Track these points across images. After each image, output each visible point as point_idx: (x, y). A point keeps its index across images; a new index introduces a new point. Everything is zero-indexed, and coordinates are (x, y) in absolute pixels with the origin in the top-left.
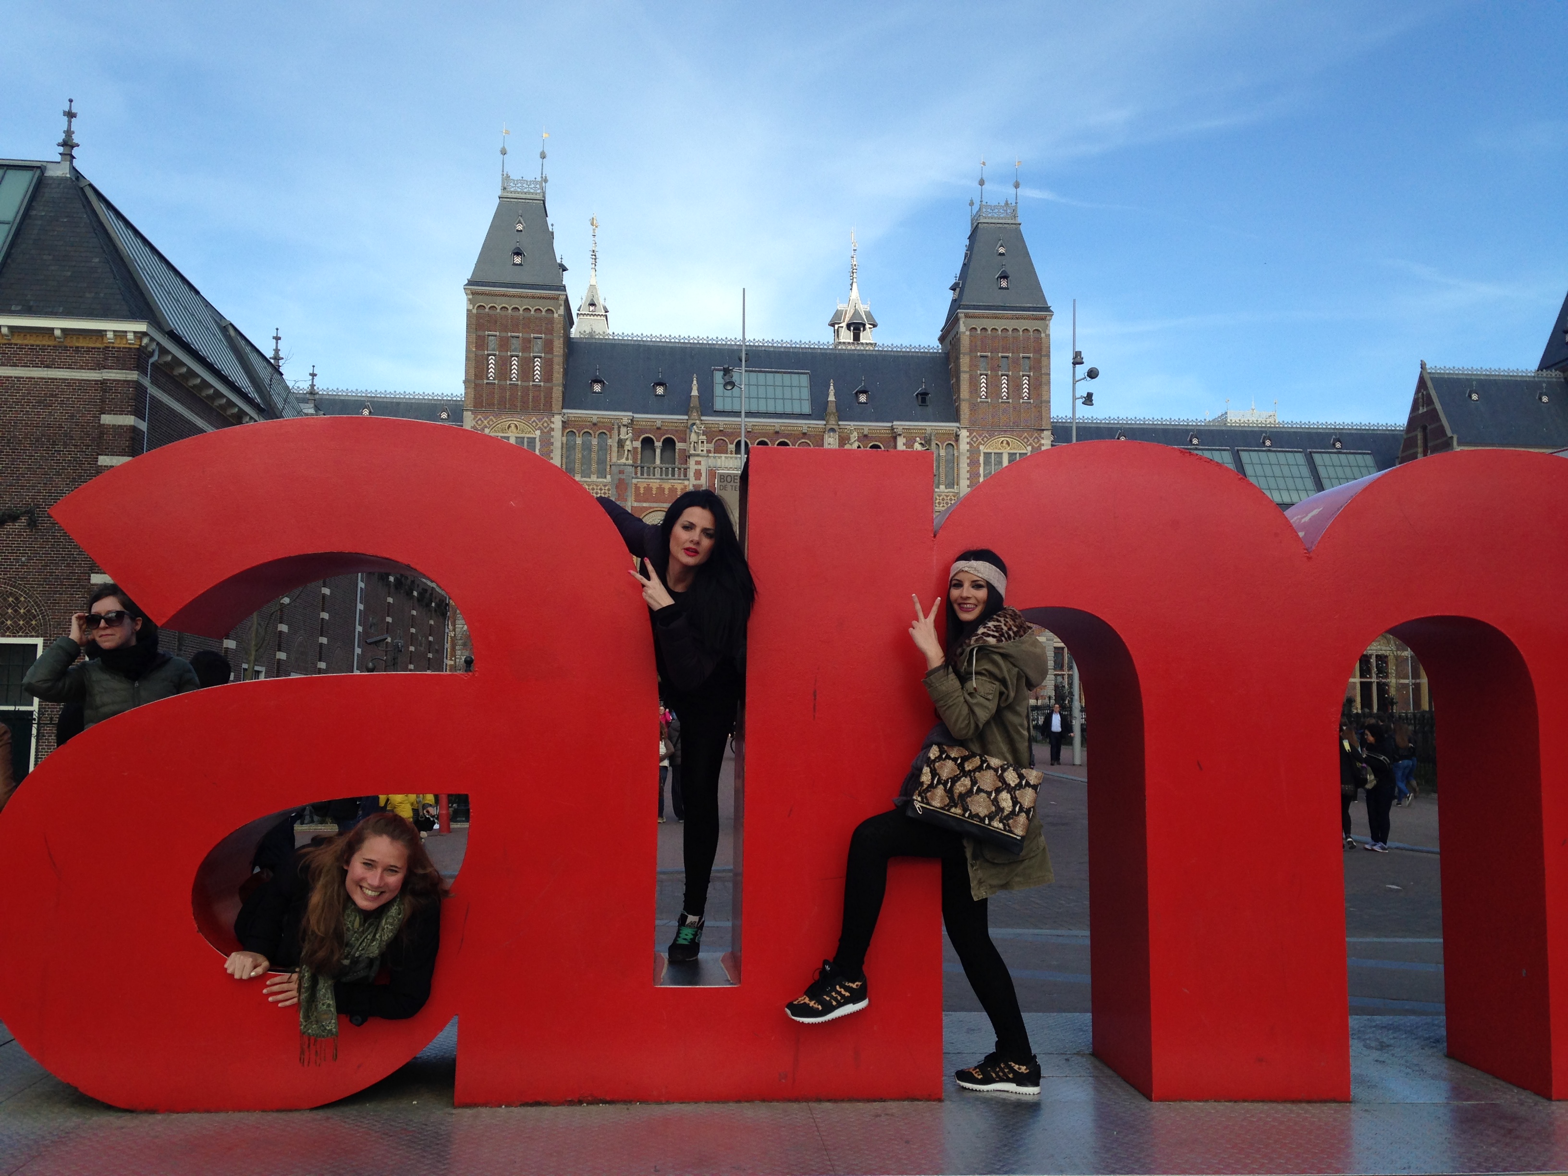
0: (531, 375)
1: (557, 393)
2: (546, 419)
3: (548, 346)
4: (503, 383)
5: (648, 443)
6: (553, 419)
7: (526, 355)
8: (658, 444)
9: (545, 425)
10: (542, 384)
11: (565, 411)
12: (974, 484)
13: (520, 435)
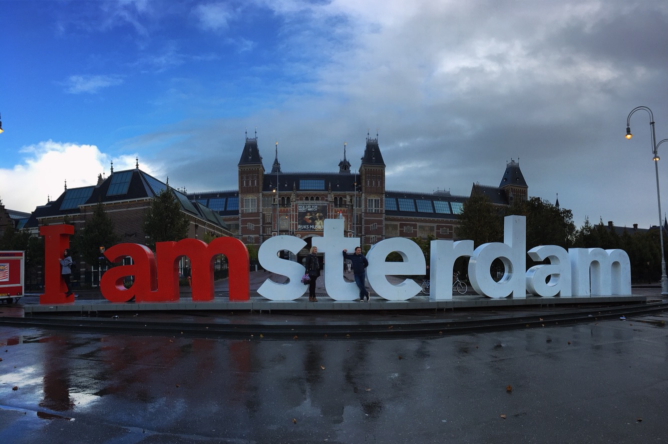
0: (254, 184)
1: (261, 188)
2: (258, 194)
3: (258, 177)
4: (247, 186)
5: (283, 198)
7: (253, 179)
8: (286, 198)
10: (257, 186)
11: (262, 192)
12: (366, 207)
13: (252, 199)
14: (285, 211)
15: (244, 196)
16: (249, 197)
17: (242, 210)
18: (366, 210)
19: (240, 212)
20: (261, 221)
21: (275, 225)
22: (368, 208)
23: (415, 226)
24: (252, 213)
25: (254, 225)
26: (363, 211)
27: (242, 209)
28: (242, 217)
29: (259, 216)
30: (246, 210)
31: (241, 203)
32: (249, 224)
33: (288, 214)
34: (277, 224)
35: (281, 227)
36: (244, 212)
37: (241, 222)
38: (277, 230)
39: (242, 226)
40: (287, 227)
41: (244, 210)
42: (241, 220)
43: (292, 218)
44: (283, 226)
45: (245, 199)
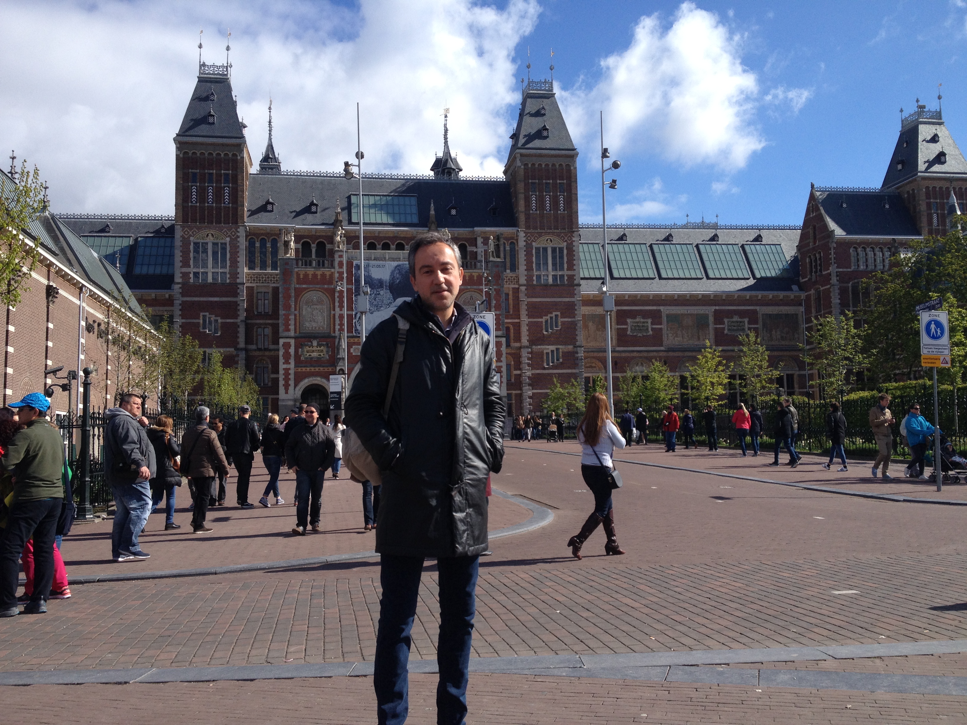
0: (222, 199)
1: (241, 211)
2: (233, 229)
4: (202, 205)
5: (306, 245)
6: (238, 230)
7: (218, 185)
8: (314, 246)
9: (233, 233)
10: (230, 205)
11: (247, 224)
12: (529, 268)
13: (216, 241)
14: (319, 277)
15: (191, 233)
16: (208, 235)
17: (185, 275)
18: (529, 278)
19: (178, 279)
20: (241, 307)
21: (287, 320)
22: (535, 273)
23: (656, 316)
24: (213, 284)
25: (220, 321)
26: (523, 280)
27: (185, 270)
28: (183, 294)
29: (235, 294)
30: (196, 274)
31: (181, 254)
32: (204, 316)
33: (326, 286)
34: (295, 315)
35: (307, 324)
36: (192, 281)
37: (180, 310)
38: (295, 332)
39: (184, 321)
40: (322, 323)
41: (191, 275)
42: (180, 305)
43: (337, 300)
44: (311, 321)
45: (196, 241)
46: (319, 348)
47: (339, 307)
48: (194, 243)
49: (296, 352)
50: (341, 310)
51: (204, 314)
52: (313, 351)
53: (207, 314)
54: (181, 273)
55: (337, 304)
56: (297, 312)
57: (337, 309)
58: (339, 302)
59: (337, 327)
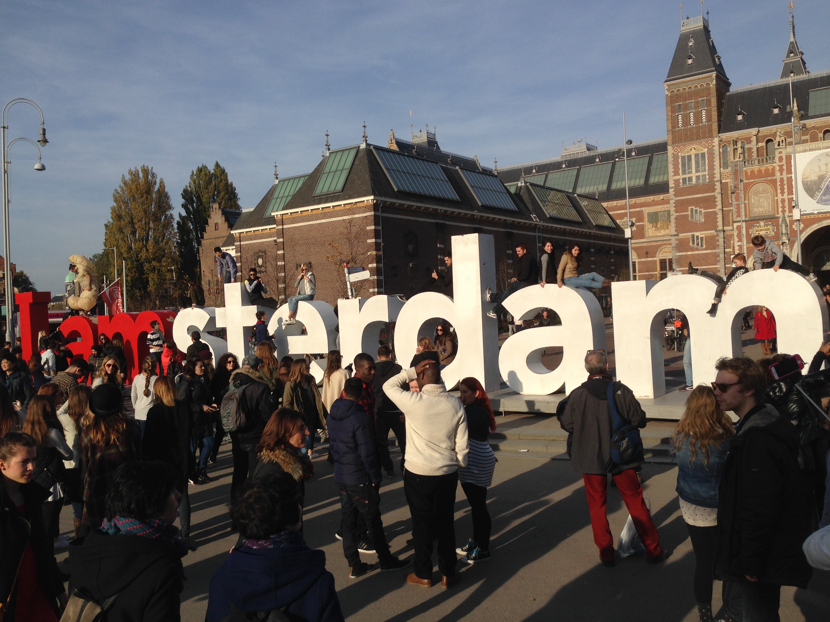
0: (700, 120)
1: (715, 126)
2: (710, 141)
3: (708, 103)
4: (686, 128)
6: (713, 141)
7: (697, 110)
9: (710, 144)
10: (707, 123)
11: (720, 135)
13: (697, 152)
14: (763, 172)
15: (679, 150)
16: (691, 149)
19: (671, 184)
20: (719, 199)
21: (738, 208)
24: (697, 185)
25: (703, 211)
27: (676, 178)
28: (675, 195)
29: (714, 190)
30: (684, 180)
31: (673, 166)
32: (692, 209)
33: (769, 178)
34: (745, 204)
35: (756, 210)
36: (681, 185)
37: (674, 207)
38: (746, 217)
39: (677, 214)
40: (768, 208)
41: (681, 181)
42: (674, 203)
43: (779, 187)
44: (758, 207)
45: (682, 155)
46: (766, 228)
47: (781, 193)
48: (682, 157)
49: (747, 232)
50: (783, 195)
51: (692, 207)
52: (761, 230)
53: (694, 207)
54: (673, 180)
55: (779, 191)
56: (746, 202)
57: (779, 195)
58: (780, 189)
59: (780, 209)
